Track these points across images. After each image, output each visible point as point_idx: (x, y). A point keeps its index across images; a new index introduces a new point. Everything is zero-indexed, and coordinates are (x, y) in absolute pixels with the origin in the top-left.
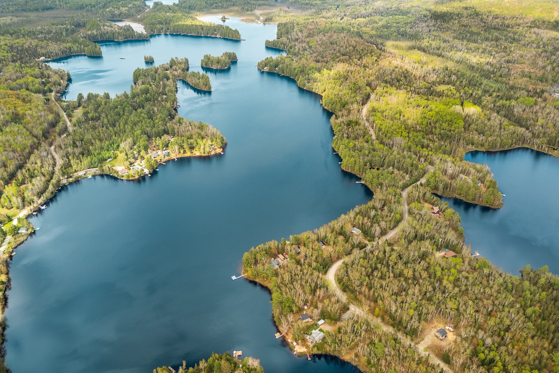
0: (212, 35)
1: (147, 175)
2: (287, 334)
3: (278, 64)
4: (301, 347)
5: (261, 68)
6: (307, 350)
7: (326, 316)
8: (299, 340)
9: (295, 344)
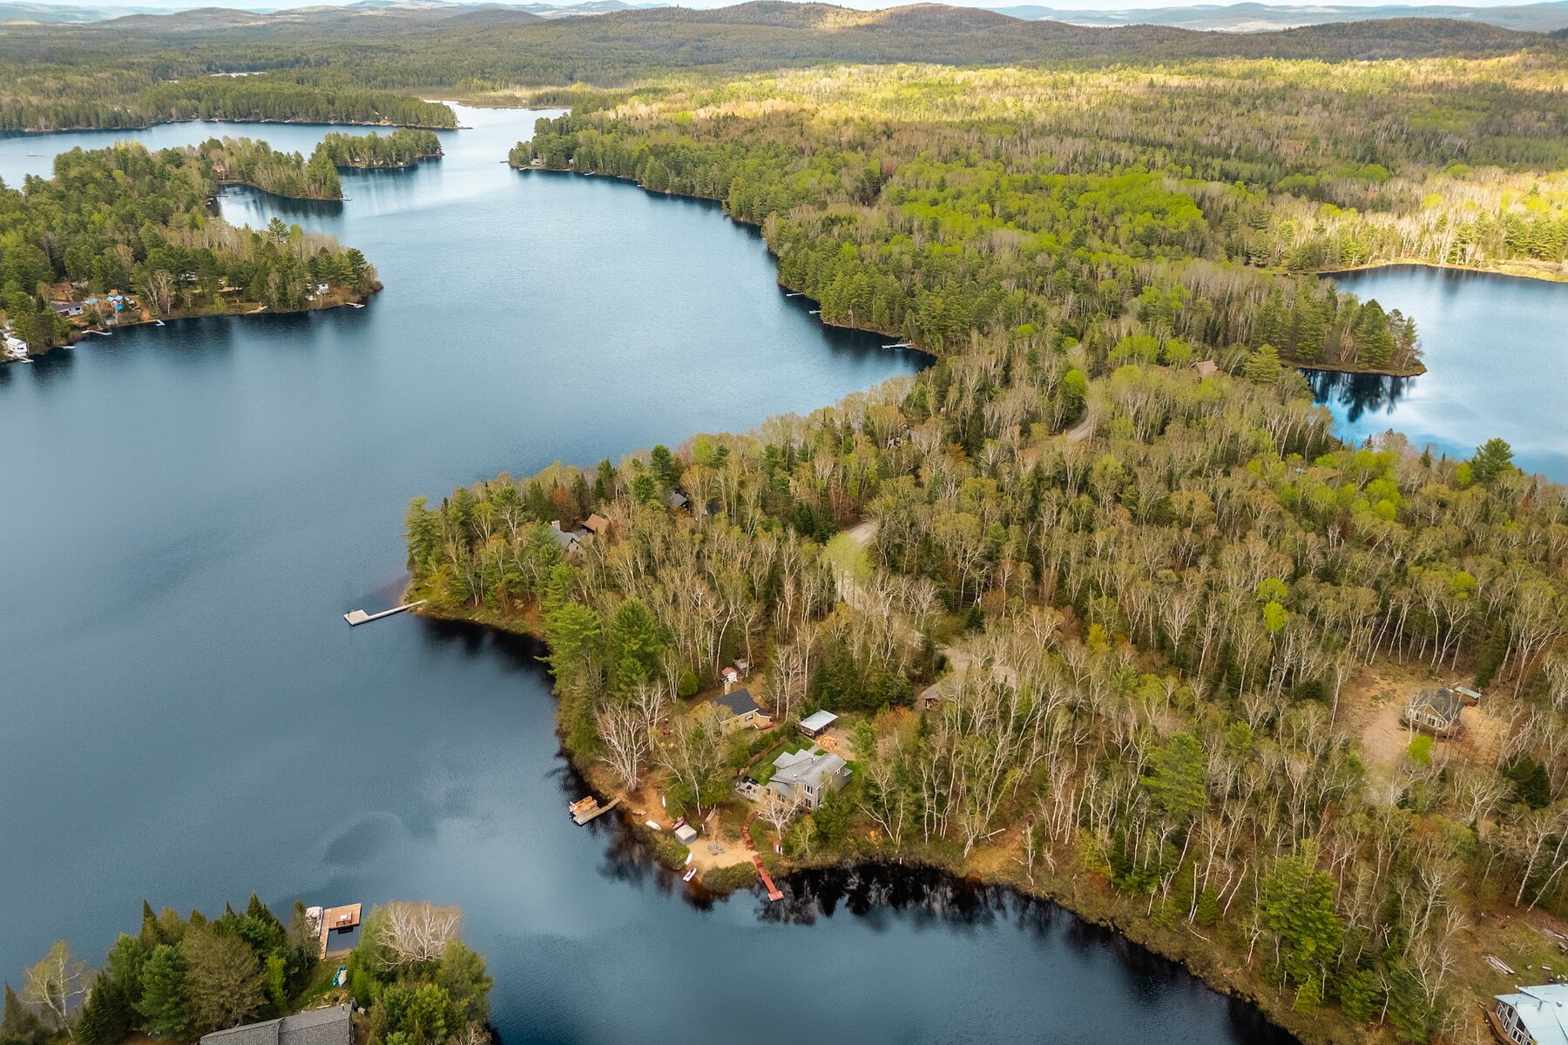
1: (20, 359)
2: (636, 795)
3: (576, 145)
4: (722, 844)
5: (521, 162)
6: (754, 853)
7: (840, 692)
8: (706, 812)
9: (685, 832)
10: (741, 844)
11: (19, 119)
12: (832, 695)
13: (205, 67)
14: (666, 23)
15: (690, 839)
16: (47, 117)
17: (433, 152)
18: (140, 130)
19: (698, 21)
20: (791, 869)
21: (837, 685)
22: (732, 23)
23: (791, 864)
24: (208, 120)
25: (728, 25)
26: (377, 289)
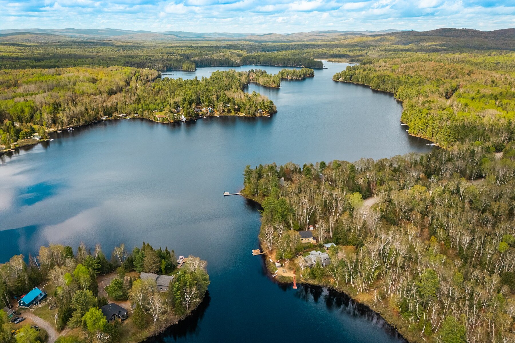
0: (297, 65)
1: (183, 122)
2: (271, 252)
3: (355, 74)
4: (287, 270)
5: (336, 79)
6: (295, 275)
7: (340, 239)
8: (286, 261)
9: (278, 264)
10: (292, 272)
11: (210, 63)
12: (337, 240)
13: (262, 50)
14: (407, 36)
15: (279, 266)
16: (217, 63)
17: (312, 75)
18: (238, 67)
19: (419, 35)
20: (303, 282)
21: (340, 237)
22: (431, 35)
23: (303, 281)
24: (256, 65)
25: (429, 37)
26: (276, 112)
